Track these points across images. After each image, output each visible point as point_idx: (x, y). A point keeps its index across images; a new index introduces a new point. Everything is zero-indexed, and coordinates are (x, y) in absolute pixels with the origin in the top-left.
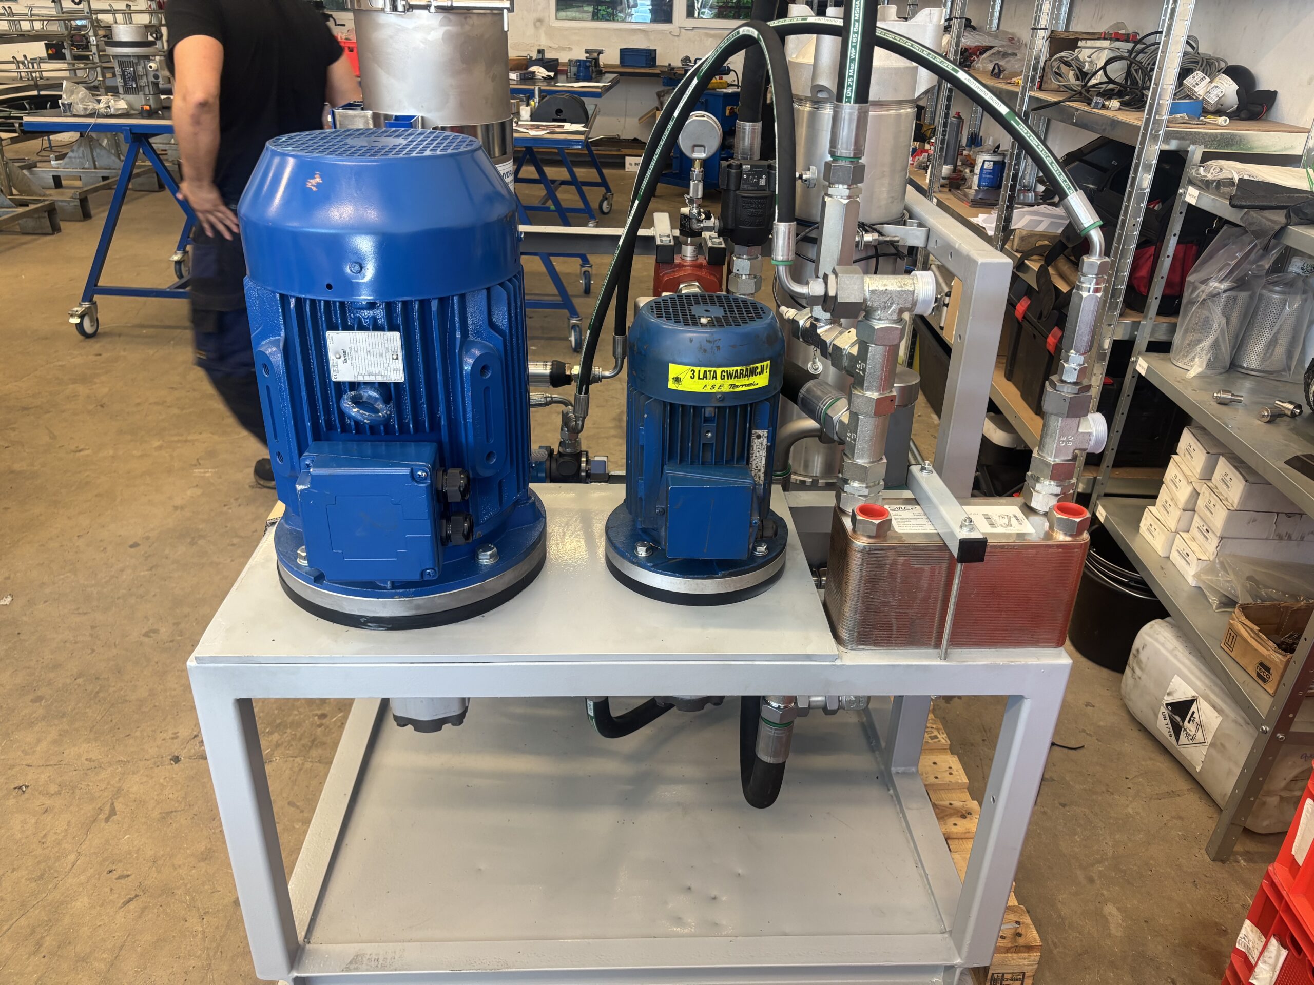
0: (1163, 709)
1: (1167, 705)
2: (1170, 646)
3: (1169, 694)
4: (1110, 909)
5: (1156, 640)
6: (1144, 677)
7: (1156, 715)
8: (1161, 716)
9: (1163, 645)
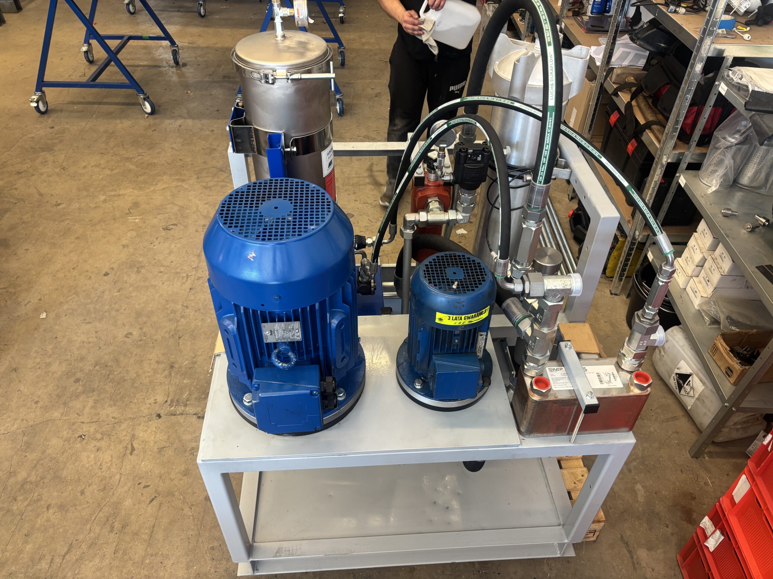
0: (674, 375)
1: (676, 374)
3: (678, 369)
4: (639, 487)
5: (674, 339)
6: (665, 356)
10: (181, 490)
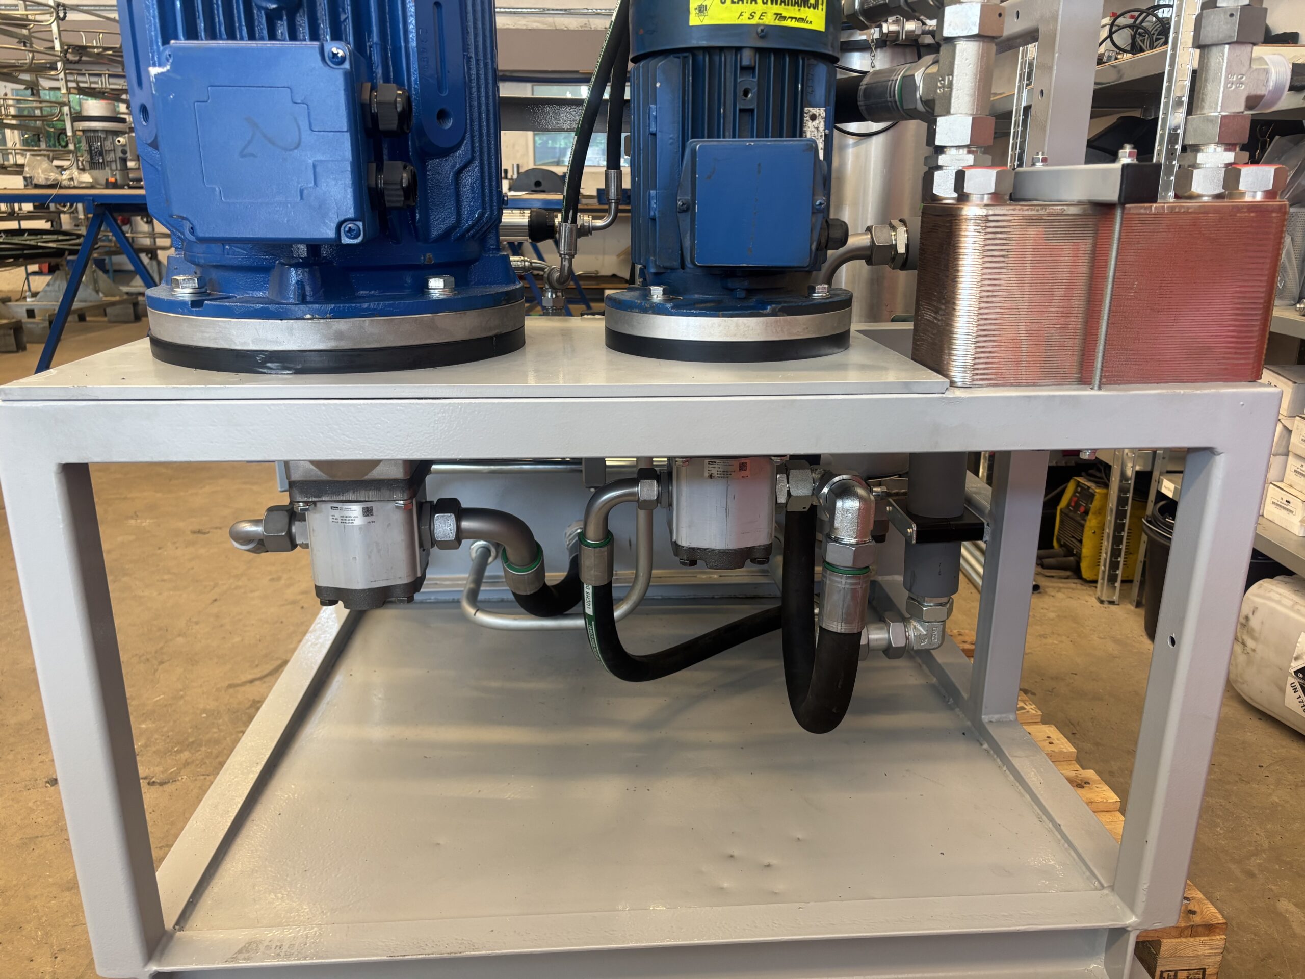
0: (1291, 680)
1: (1296, 672)
2: (1289, 603)
3: (1296, 659)
4: (1284, 905)
5: (1270, 599)
6: (1259, 647)
7: (1283, 691)
8: (1289, 690)
9: (1279, 602)
10: (44, 919)
